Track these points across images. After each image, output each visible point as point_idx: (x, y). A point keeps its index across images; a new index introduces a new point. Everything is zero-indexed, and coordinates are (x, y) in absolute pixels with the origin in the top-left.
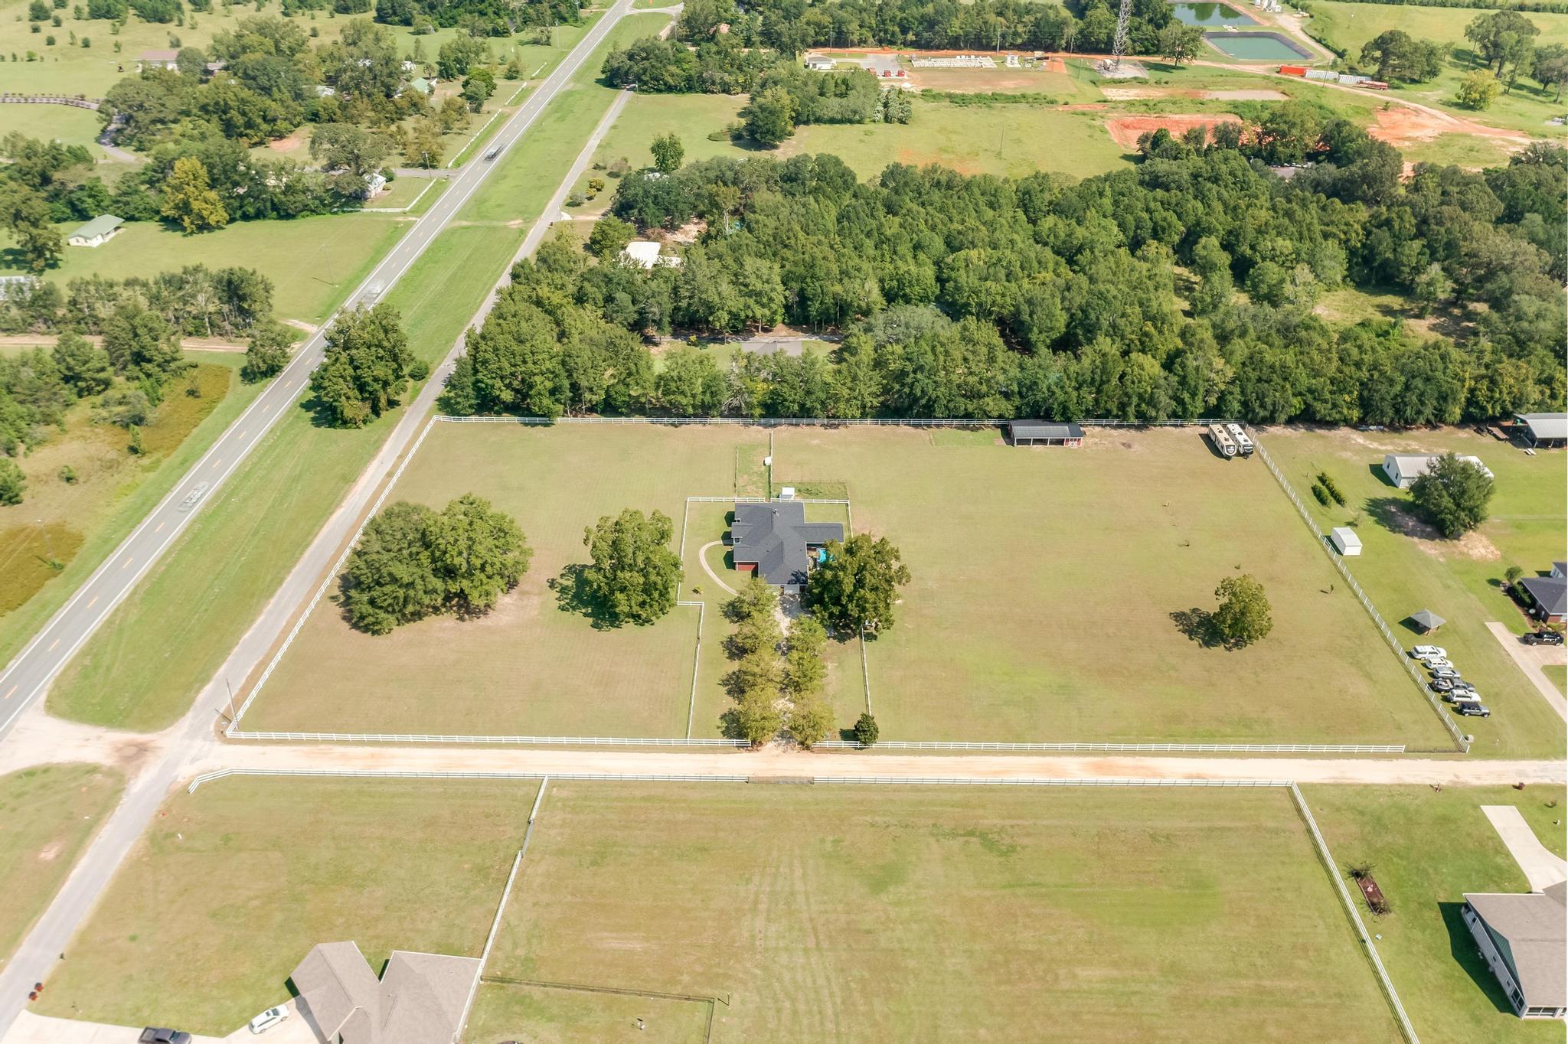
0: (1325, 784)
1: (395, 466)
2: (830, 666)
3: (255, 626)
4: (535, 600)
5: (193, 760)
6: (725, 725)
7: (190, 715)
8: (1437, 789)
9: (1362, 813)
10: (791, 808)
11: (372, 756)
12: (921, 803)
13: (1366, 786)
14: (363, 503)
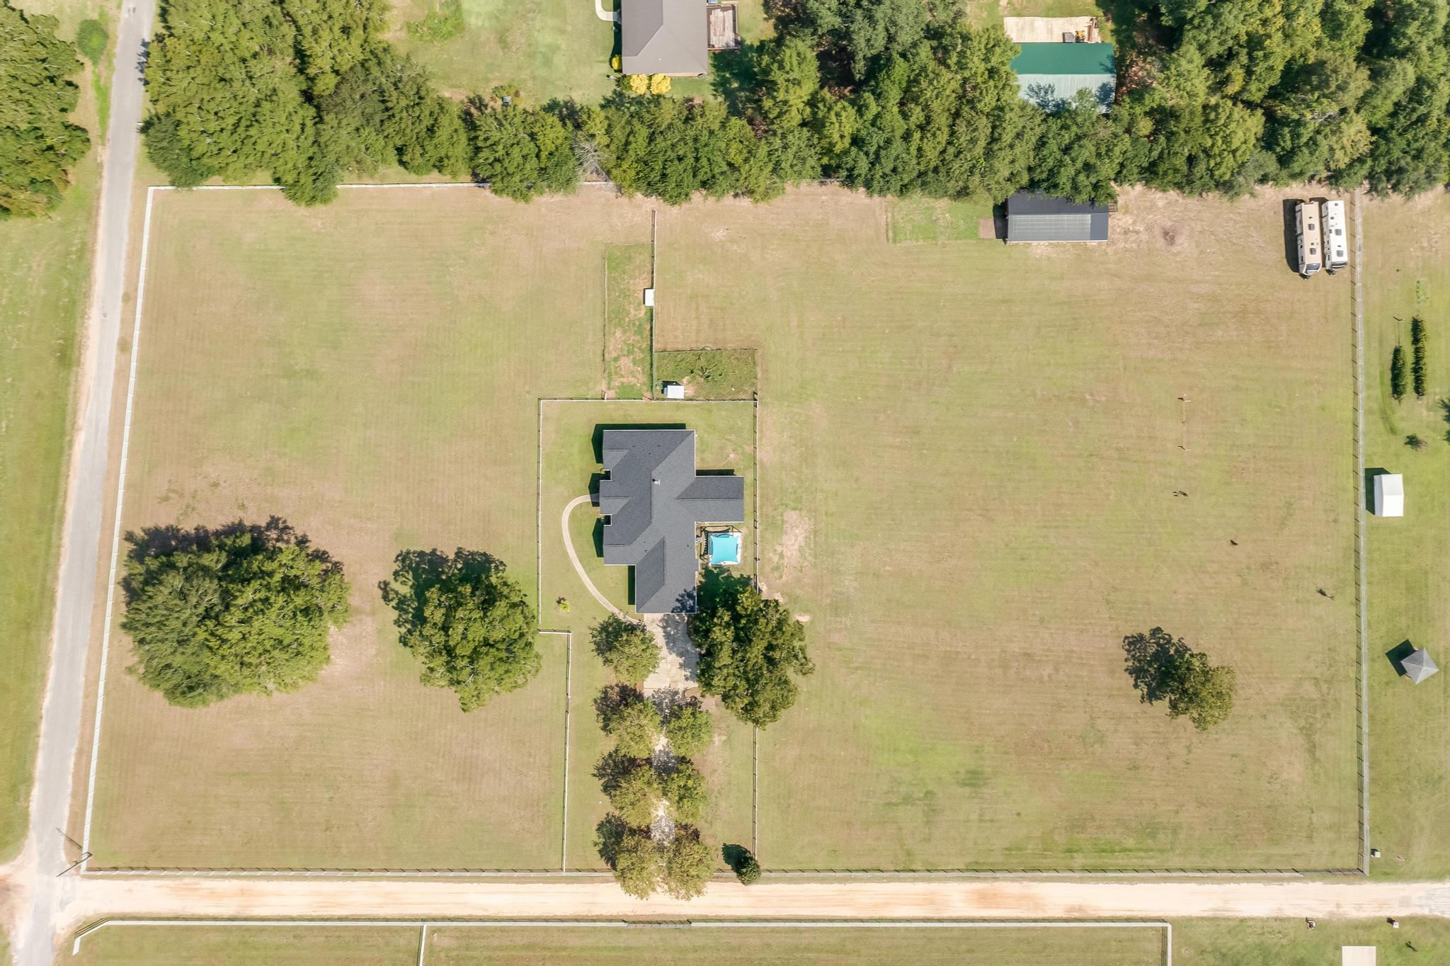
0: (1202, 918)
1: (127, 323)
2: (717, 740)
3: (50, 684)
4: (368, 626)
5: (63, 904)
6: (602, 840)
7: (32, 834)
8: (1309, 922)
9: (1224, 955)
10: (669, 957)
11: (243, 893)
12: (797, 948)
13: (1243, 920)
14: (105, 418)
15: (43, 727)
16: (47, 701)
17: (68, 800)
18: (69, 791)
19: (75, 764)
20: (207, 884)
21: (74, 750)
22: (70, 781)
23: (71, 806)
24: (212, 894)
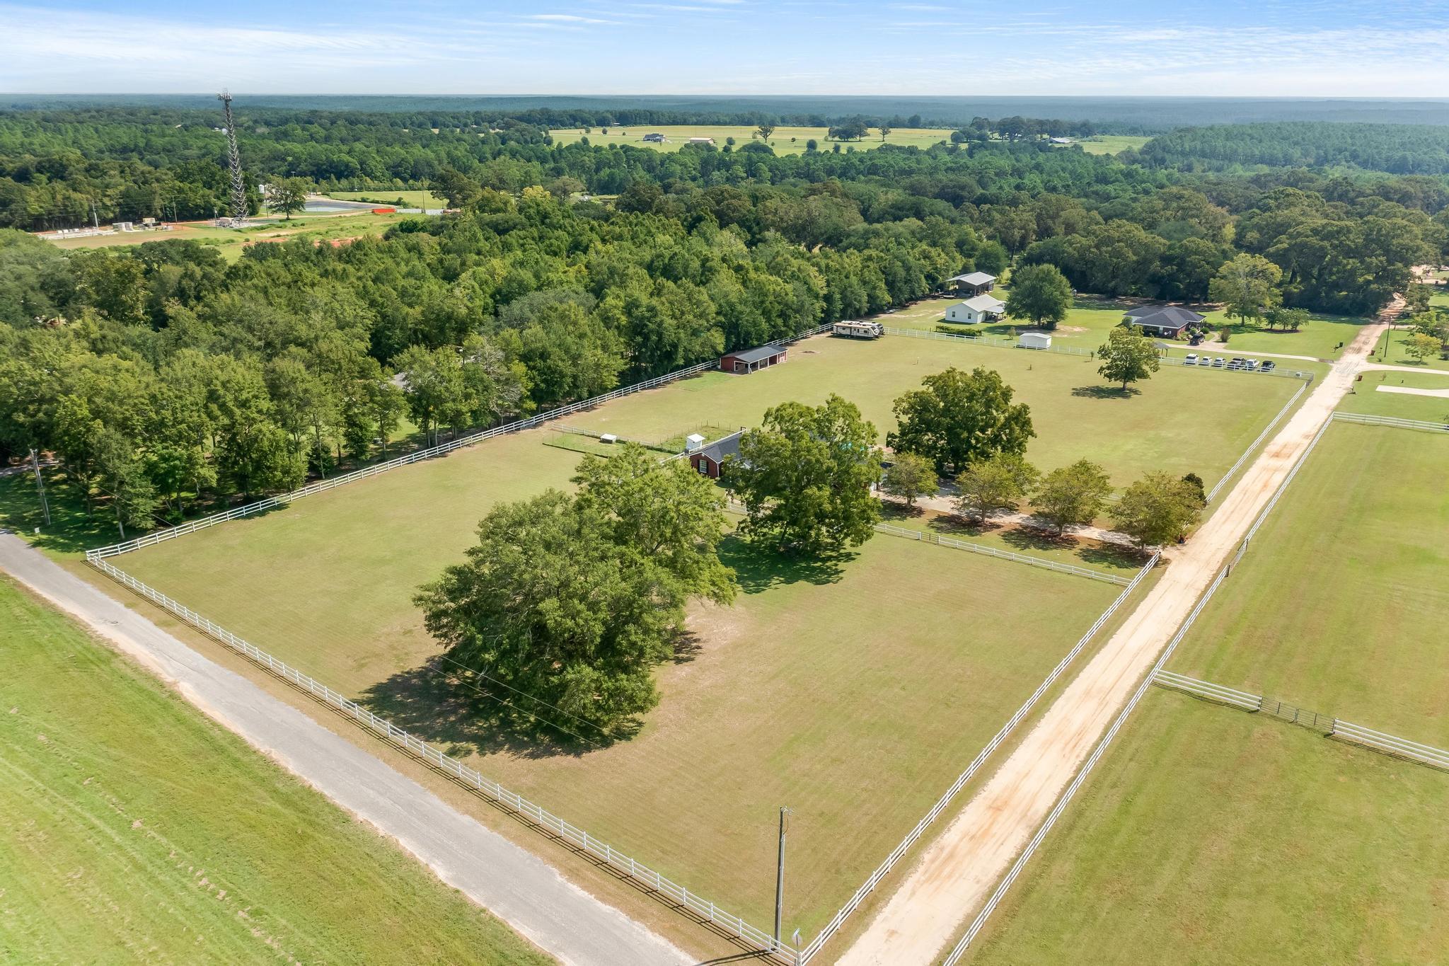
15: (476, 898)
16: (441, 872)
17: (638, 926)
18: (623, 918)
19: (584, 888)
20: (952, 836)
21: (560, 879)
22: (607, 908)
23: (653, 929)
24: (977, 838)
